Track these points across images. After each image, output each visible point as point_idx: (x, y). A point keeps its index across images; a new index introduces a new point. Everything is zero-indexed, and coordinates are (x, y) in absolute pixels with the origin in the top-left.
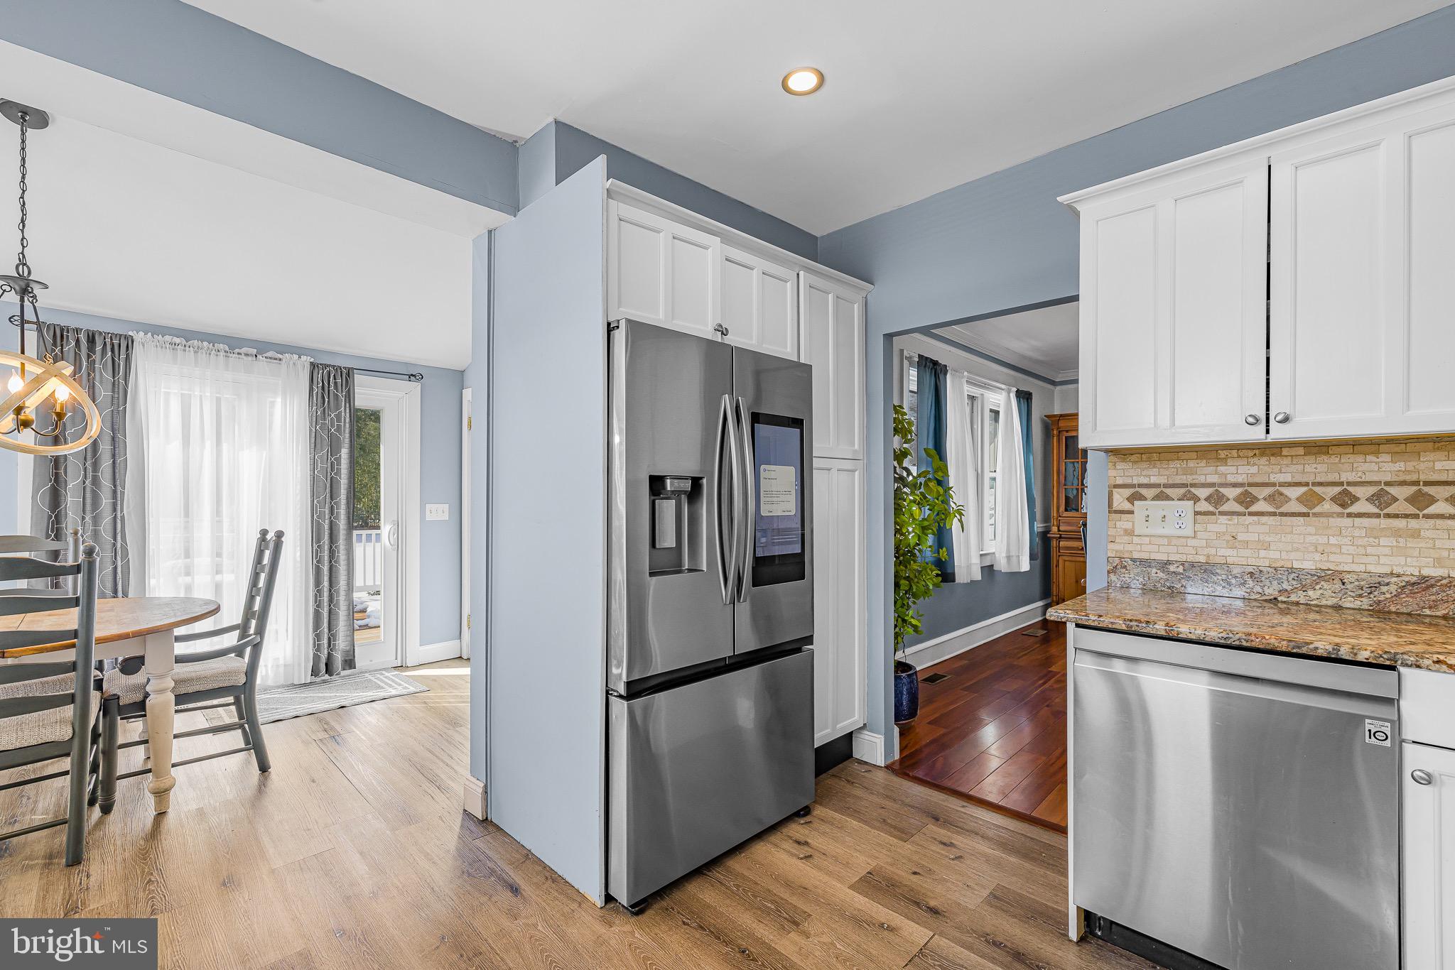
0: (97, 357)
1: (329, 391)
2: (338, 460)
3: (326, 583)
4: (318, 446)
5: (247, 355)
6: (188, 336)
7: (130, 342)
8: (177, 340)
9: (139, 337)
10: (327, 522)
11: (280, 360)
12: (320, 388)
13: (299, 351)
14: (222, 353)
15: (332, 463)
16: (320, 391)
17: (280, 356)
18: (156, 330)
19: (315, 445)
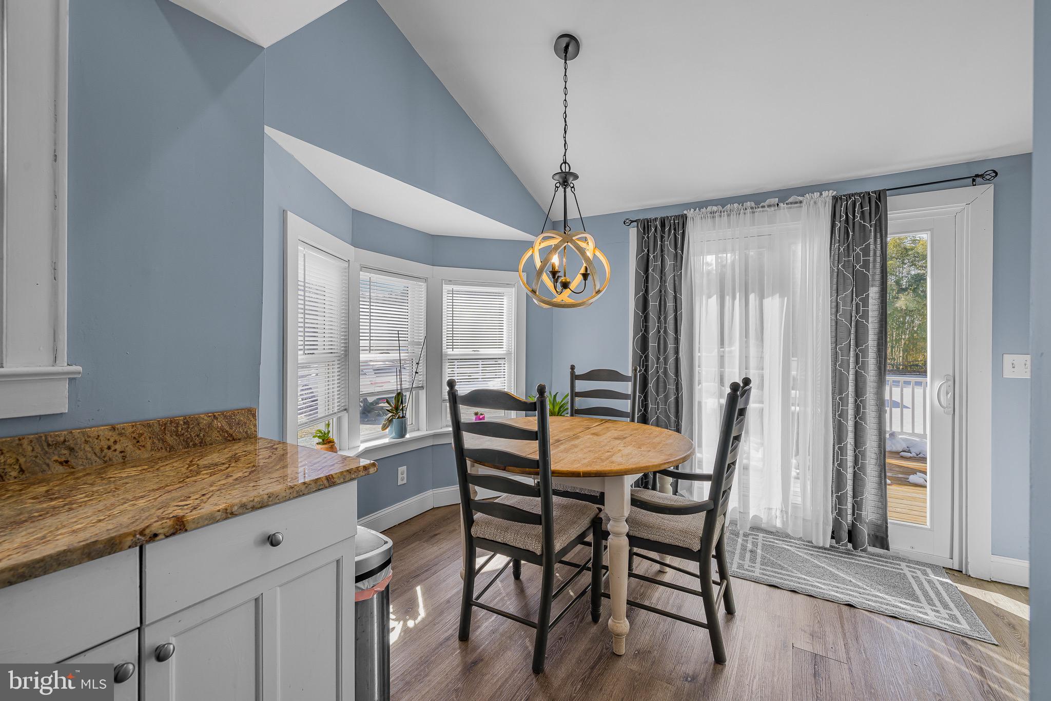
0: (666, 235)
1: (854, 223)
2: (865, 302)
3: (850, 439)
4: (841, 288)
5: (769, 206)
6: (723, 202)
7: (684, 217)
8: (715, 208)
9: (690, 213)
10: (852, 372)
11: (801, 202)
12: (843, 223)
13: (819, 188)
14: (749, 210)
15: (857, 305)
16: (843, 224)
17: (801, 198)
18: (701, 205)
19: (838, 287)
